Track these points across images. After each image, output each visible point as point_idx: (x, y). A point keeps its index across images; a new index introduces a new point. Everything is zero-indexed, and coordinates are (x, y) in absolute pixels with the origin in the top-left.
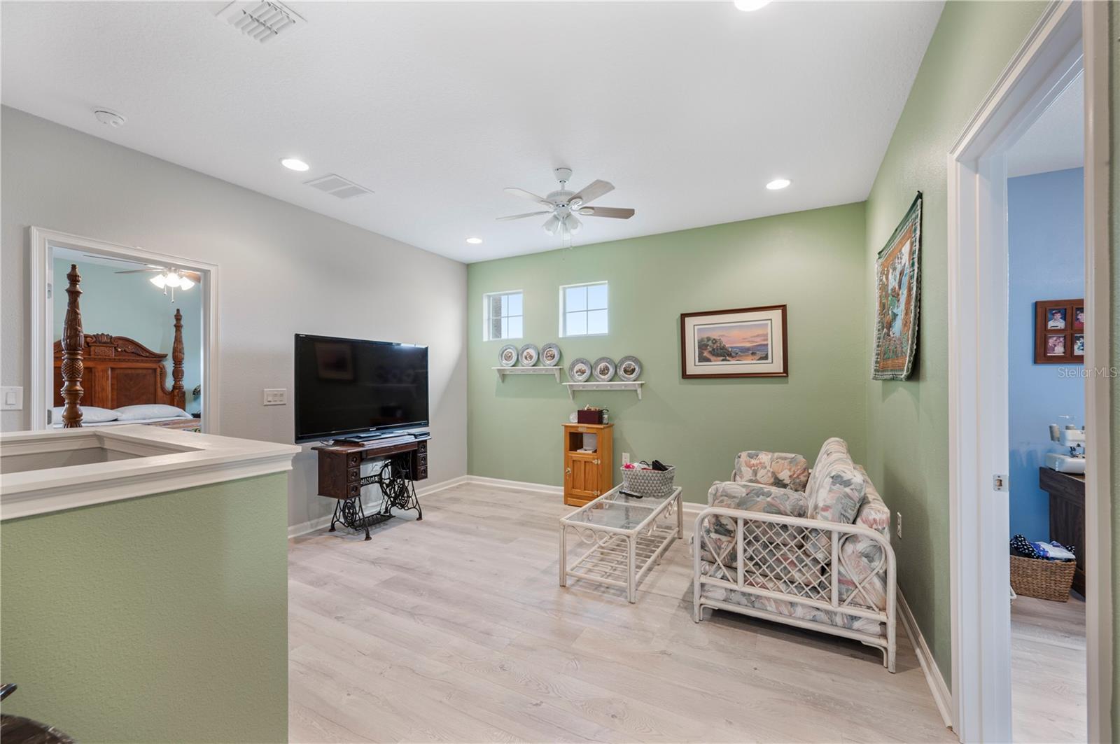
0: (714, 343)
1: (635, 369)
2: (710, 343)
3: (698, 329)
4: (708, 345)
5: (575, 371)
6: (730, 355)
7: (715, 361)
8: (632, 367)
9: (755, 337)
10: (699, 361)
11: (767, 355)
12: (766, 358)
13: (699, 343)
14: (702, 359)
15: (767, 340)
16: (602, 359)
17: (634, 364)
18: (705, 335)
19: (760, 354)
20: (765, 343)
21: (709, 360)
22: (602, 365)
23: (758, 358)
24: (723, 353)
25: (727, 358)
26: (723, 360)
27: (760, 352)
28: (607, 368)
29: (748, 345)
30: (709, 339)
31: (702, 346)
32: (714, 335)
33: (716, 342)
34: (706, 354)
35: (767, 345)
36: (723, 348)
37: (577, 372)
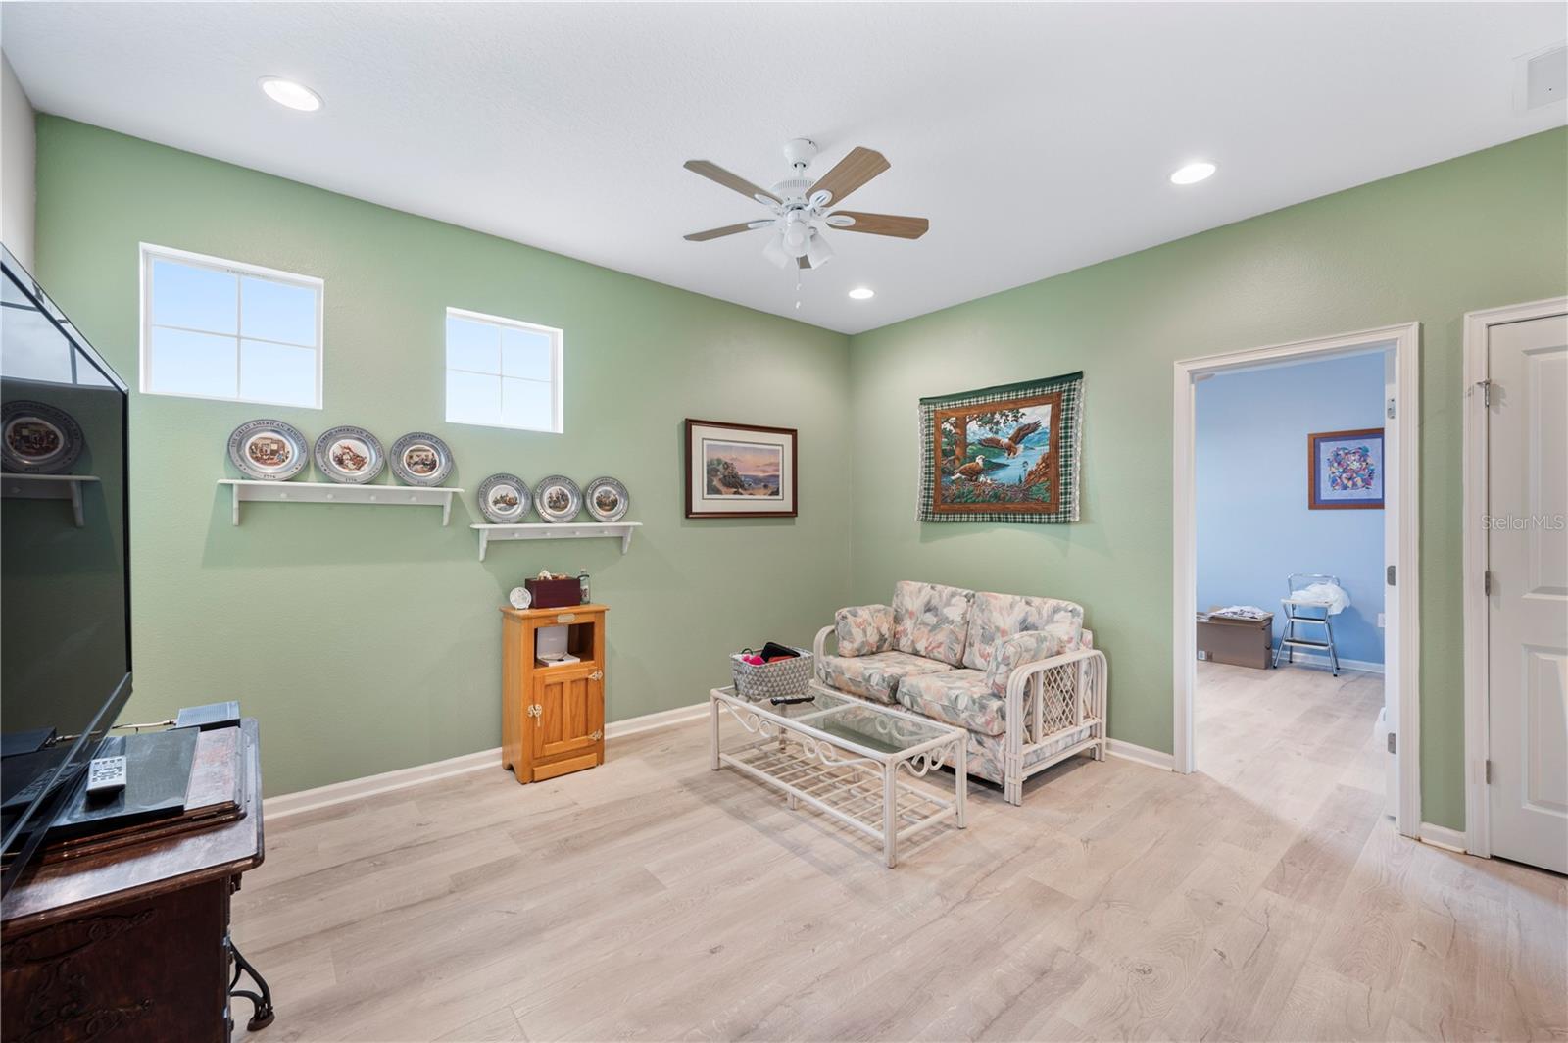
0: (726, 469)
1: (616, 501)
2: (721, 467)
3: (708, 446)
4: (718, 470)
5: (491, 499)
6: (742, 487)
7: (727, 494)
8: (612, 497)
9: (767, 465)
10: (708, 494)
11: (778, 489)
12: (776, 493)
13: (708, 465)
14: (712, 490)
15: (778, 470)
16: (554, 479)
17: (615, 492)
18: (716, 455)
19: (772, 487)
20: (777, 474)
21: (718, 492)
22: (553, 490)
23: (770, 492)
24: (734, 483)
25: (740, 490)
26: (735, 493)
27: (770, 485)
28: (563, 497)
29: (761, 475)
30: (719, 461)
31: (712, 471)
32: (726, 457)
33: (728, 466)
34: (716, 483)
35: (778, 477)
36: (735, 476)
37: (496, 502)
